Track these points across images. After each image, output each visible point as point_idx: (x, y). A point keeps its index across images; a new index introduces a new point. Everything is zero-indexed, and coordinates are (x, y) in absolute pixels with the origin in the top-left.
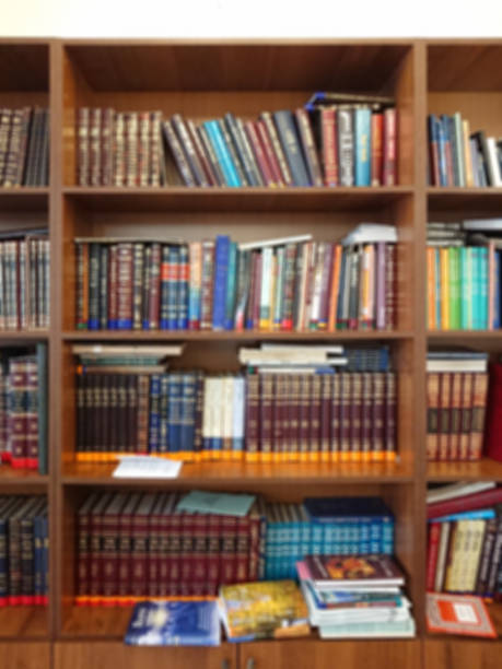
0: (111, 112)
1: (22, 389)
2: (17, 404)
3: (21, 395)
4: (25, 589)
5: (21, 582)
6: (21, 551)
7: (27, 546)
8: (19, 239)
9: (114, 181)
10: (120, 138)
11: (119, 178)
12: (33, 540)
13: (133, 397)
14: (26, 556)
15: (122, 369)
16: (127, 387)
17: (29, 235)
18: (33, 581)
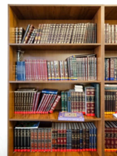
0: (108, 24)
1: (90, 95)
2: (89, 100)
3: (89, 97)
4: (87, 147)
5: (86, 145)
6: (86, 137)
7: (87, 136)
8: (85, 57)
9: (109, 42)
10: (110, 31)
11: (110, 41)
12: (89, 134)
13: (114, 98)
14: (87, 139)
15: (111, 90)
16: (113, 95)
17: (88, 56)
18: (89, 145)
